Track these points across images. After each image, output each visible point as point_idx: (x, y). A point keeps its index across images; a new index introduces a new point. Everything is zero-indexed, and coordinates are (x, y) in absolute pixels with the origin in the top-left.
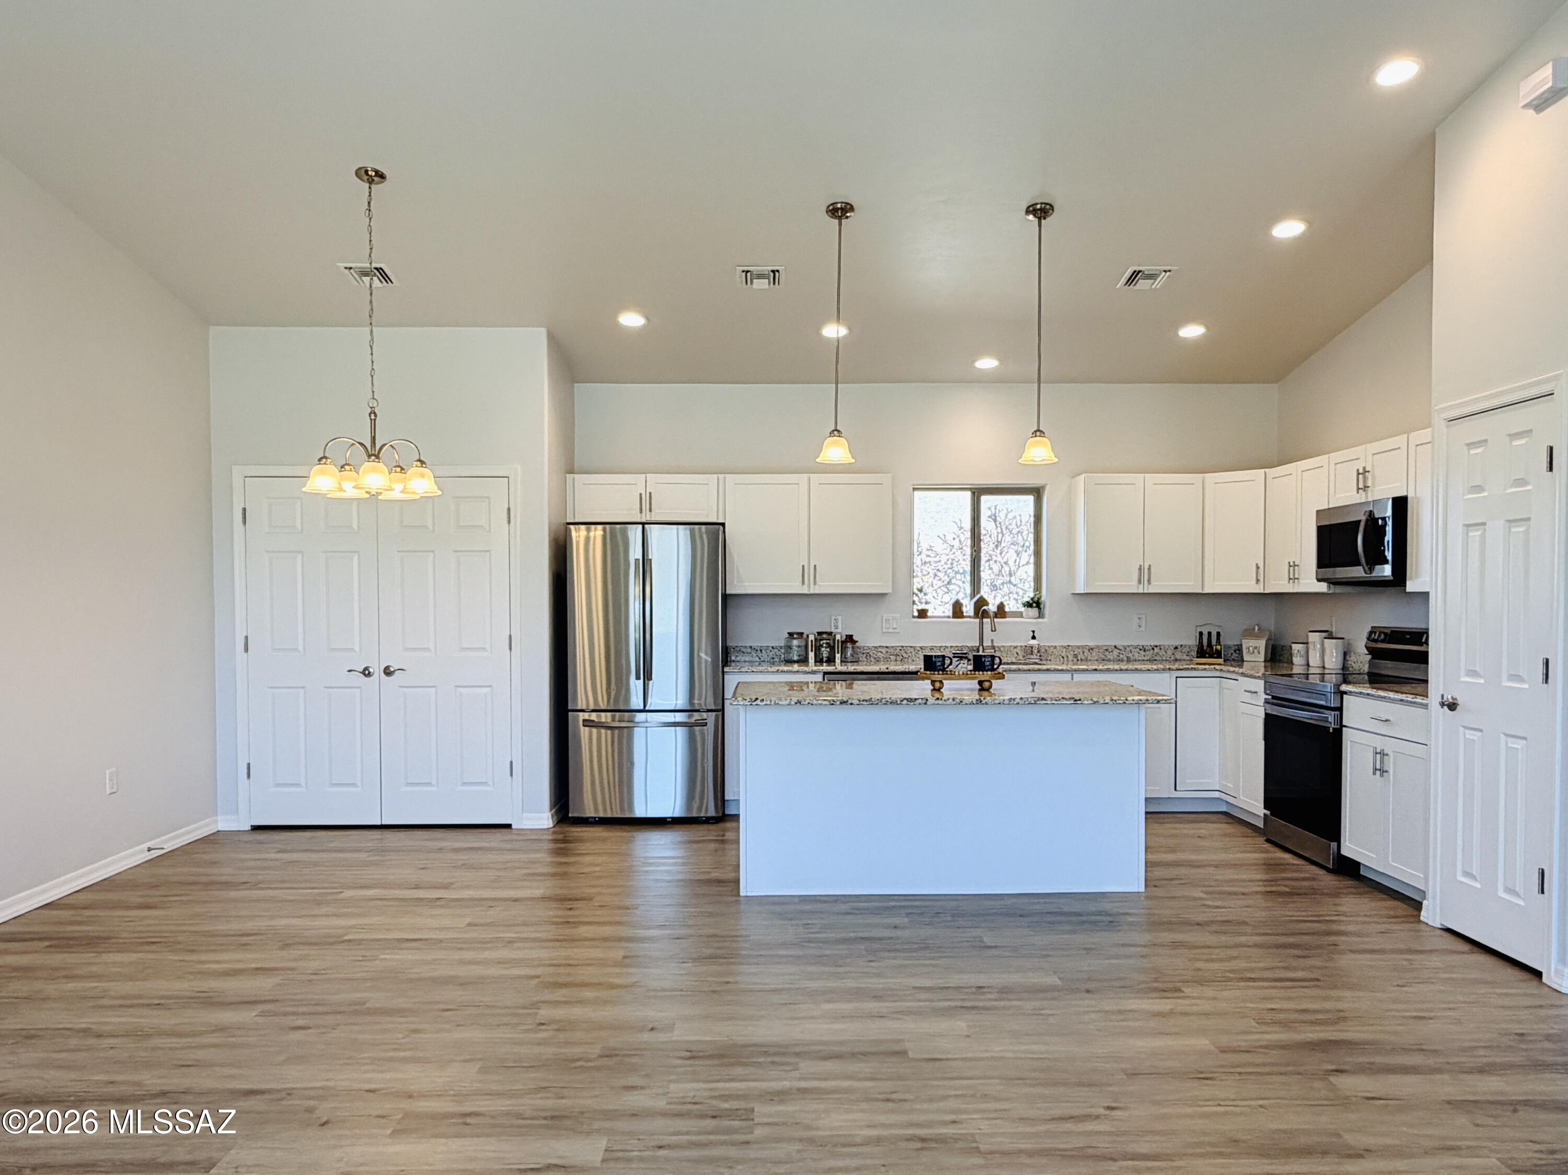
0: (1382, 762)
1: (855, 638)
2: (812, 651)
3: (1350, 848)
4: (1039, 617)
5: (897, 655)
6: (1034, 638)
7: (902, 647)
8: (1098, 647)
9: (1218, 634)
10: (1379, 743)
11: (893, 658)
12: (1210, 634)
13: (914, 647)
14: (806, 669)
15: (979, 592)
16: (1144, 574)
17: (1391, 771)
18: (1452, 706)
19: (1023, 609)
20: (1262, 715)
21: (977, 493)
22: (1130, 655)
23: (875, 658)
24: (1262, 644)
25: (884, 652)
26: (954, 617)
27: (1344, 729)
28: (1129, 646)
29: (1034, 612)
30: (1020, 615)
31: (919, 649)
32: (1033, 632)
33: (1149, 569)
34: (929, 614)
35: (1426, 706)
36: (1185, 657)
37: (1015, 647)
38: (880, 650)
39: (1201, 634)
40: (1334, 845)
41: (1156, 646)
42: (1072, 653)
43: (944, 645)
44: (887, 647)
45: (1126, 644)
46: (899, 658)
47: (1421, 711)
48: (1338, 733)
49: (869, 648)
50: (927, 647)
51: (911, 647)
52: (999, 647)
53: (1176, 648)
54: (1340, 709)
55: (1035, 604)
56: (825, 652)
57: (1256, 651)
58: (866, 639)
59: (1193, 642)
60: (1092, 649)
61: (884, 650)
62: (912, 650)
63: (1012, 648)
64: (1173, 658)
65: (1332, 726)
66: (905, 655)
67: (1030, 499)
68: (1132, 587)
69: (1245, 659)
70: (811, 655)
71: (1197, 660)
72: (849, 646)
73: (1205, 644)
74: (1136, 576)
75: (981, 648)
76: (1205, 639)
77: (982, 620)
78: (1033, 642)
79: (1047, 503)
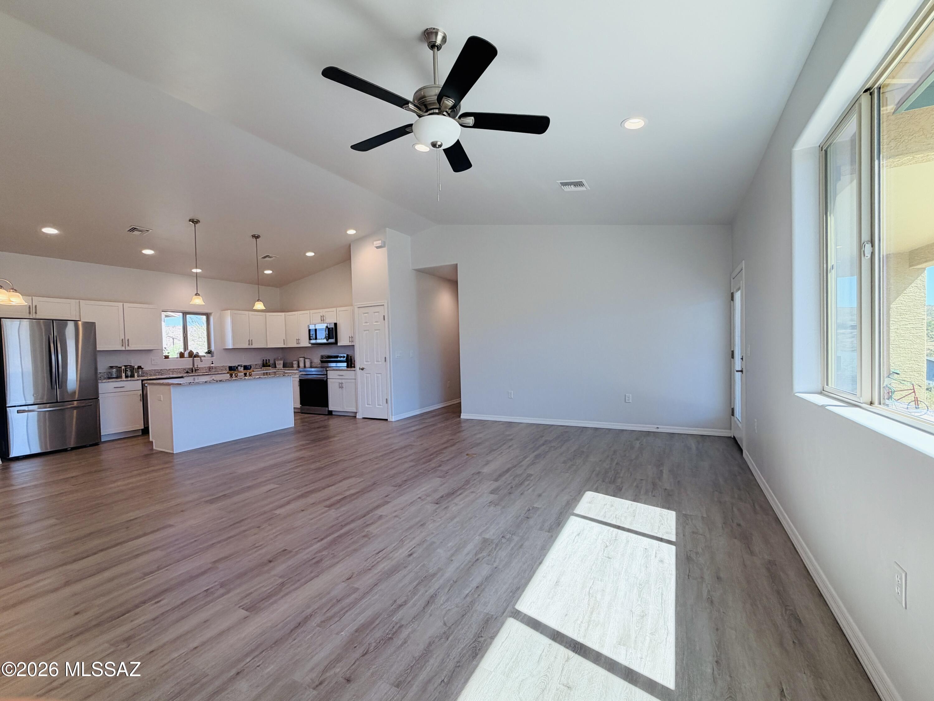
0: (342, 385)
1: (142, 367)
2: (124, 373)
3: (331, 408)
4: (212, 357)
5: (159, 373)
6: (212, 364)
7: (161, 369)
9: (269, 360)
10: (340, 381)
11: (157, 374)
12: (266, 360)
13: (166, 369)
14: (133, 379)
15: (187, 349)
16: (250, 342)
17: (344, 387)
18: (362, 369)
19: (205, 354)
20: (298, 380)
21: (185, 314)
23: (150, 375)
24: (282, 362)
26: (180, 358)
27: (328, 380)
29: (210, 355)
30: (204, 356)
31: (168, 370)
32: (212, 362)
33: (252, 341)
34: (170, 357)
35: (355, 370)
36: (259, 367)
37: (205, 367)
39: (263, 360)
40: (327, 408)
46: (160, 374)
47: (353, 372)
48: (327, 380)
49: (147, 371)
50: (171, 369)
52: (199, 368)
53: (256, 365)
54: (327, 375)
55: (209, 352)
56: (129, 373)
57: (280, 364)
58: (146, 368)
59: (260, 362)
61: (153, 371)
62: (165, 370)
65: (325, 379)
66: (163, 373)
67: (204, 317)
68: (246, 346)
69: (277, 367)
70: (123, 375)
71: (262, 368)
72: (140, 370)
73: (265, 363)
74: (248, 343)
75: (194, 368)
76: (265, 361)
77: (192, 358)
78: (212, 365)
79: (212, 319)
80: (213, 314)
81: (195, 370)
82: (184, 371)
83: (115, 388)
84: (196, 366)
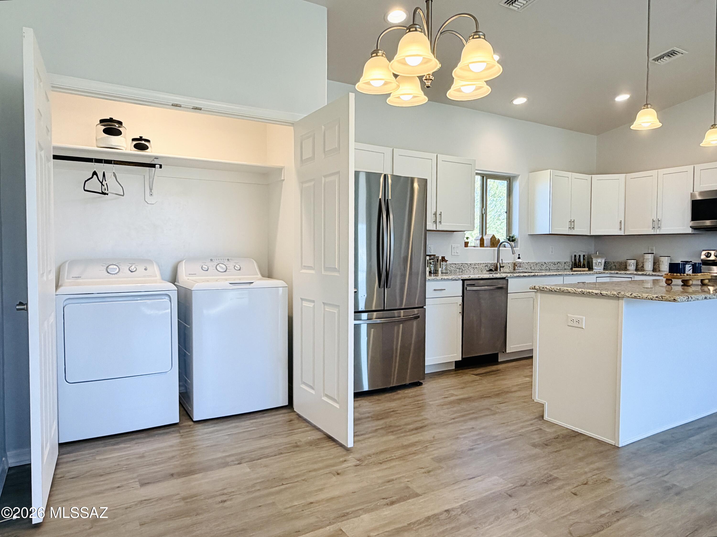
1: (446, 259)
2: (428, 267)
6: (519, 258)
7: (462, 264)
8: (539, 263)
9: (584, 256)
11: (458, 270)
12: (580, 256)
16: (572, 224)
21: (485, 177)
22: (550, 267)
25: (454, 267)
28: (550, 262)
31: (469, 265)
32: (519, 255)
33: (574, 222)
36: (568, 268)
38: (452, 265)
39: (575, 256)
41: (559, 262)
42: (530, 266)
43: (480, 263)
44: (455, 264)
45: (549, 261)
46: (461, 270)
49: (448, 264)
50: (472, 264)
51: (466, 264)
53: (565, 263)
55: (512, 240)
56: (432, 267)
57: (600, 264)
59: (571, 260)
60: (537, 264)
63: (507, 264)
64: (564, 268)
66: (464, 269)
67: (505, 183)
69: (594, 268)
71: (574, 269)
72: (444, 263)
73: (577, 261)
74: (568, 225)
75: (498, 264)
76: (577, 258)
77: (496, 248)
78: (519, 260)
79: (517, 186)
80: (520, 177)
81: (501, 267)
82: (486, 268)
83: (435, 290)
84: (501, 262)
